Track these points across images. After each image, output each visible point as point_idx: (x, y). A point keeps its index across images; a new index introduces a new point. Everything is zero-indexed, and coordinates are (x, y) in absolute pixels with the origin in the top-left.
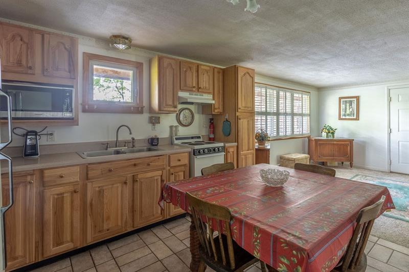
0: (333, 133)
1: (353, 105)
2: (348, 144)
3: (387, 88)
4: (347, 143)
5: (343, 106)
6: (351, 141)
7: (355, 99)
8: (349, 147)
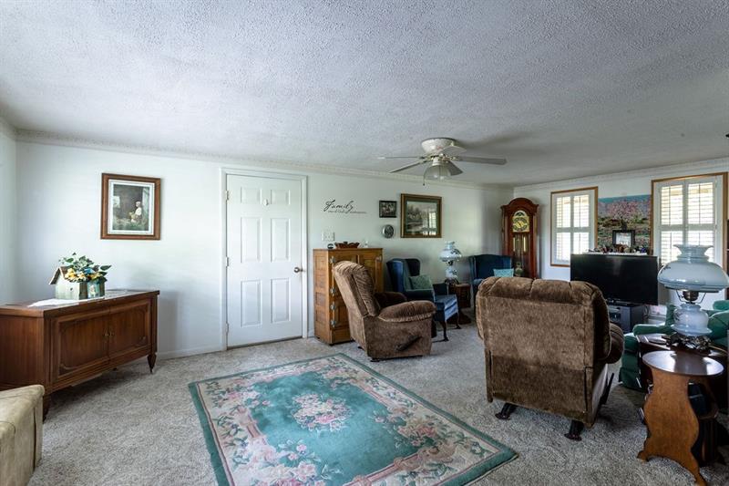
0: (101, 281)
1: (144, 200)
2: (146, 306)
3: (222, 172)
4: (144, 303)
5: (114, 200)
6: (152, 297)
7: (151, 186)
8: (148, 314)
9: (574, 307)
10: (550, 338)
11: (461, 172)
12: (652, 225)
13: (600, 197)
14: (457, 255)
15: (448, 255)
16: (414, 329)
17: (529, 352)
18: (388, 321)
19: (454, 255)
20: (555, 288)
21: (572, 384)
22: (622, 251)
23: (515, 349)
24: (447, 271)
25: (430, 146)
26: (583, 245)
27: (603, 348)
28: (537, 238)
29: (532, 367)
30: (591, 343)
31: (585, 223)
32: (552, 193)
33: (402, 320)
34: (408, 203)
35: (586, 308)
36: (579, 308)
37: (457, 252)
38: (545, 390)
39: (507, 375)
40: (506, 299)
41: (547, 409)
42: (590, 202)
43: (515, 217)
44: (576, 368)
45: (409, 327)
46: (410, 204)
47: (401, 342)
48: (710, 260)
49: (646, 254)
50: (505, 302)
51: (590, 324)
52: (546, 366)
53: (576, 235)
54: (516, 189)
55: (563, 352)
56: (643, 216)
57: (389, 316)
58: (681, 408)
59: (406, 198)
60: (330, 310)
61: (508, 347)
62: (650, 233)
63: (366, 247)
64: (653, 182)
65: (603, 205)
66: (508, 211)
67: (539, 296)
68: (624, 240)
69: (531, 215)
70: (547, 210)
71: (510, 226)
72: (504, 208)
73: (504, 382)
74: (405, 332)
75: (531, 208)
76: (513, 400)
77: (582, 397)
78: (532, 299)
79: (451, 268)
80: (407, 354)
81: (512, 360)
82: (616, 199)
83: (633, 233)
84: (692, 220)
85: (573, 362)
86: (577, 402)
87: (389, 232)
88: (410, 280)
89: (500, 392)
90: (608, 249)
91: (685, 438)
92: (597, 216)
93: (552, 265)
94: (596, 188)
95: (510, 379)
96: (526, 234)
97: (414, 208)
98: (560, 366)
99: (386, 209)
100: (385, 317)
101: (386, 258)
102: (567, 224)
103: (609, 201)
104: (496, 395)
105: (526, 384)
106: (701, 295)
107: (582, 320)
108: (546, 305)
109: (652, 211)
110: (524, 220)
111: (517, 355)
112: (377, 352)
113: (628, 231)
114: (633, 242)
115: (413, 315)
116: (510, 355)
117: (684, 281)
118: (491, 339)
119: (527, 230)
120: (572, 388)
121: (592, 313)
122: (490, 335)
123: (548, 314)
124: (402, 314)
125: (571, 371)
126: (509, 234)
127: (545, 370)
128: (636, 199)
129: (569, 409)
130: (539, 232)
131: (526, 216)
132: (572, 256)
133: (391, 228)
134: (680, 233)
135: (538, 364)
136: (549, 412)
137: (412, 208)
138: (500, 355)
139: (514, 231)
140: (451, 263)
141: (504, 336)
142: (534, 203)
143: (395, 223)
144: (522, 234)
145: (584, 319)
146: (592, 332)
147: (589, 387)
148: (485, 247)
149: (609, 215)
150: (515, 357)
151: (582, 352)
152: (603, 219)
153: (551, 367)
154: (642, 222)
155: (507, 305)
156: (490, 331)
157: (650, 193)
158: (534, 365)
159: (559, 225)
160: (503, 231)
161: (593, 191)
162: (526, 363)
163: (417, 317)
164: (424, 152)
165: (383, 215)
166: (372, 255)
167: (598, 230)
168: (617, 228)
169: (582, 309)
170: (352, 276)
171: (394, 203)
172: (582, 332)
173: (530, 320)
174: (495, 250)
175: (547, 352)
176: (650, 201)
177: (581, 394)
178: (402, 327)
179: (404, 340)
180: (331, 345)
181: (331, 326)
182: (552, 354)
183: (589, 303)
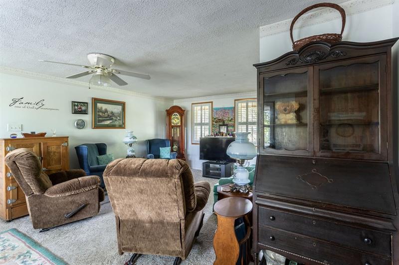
9: (168, 179)
10: (157, 202)
11: (127, 84)
12: (235, 122)
13: (214, 107)
14: (135, 140)
15: (128, 140)
16: (82, 199)
17: (145, 214)
18: (54, 196)
19: (132, 140)
20: (157, 166)
21: (173, 233)
22: (223, 135)
23: (135, 214)
24: (128, 151)
25: (93, 59)
26: (207, 133)
27: (191, 204)
28: (185, 129)
29: (147, 224)
30: (181, 203)
31: (207, 121)
32: (192, 104)
33: (67, 194)
34: (98, 104)
35: (176, 180)
36: (171, 180)
37: (134, 138)
38: (156, 240)
39: (131, 233)
40: (123, 177)
41: (158, 253)
42: (209, 110)
43: (173, 117)
44: (175, 221)
45: (77, 198)
46: (99, 105)
47: (70, 211)
48: (250, 141)
49: (232, 137)
50: (122, 179)
51: (179, 191)
52: (156, 223)
53: (203, 127)
54: (175, 101)
55: (166, 211)
56: (232, 117)
57: (56, 193)
58: (231, 238)
59: (96, 101)
60: (7, 191)
61: (130, 213)
62: (234, 126)
63: (55, 136)
64: (235, 100)
65: (215, 111)
66: (170, 112)
67: (145, 174)
68: (224, 130)
69: (181, 116)
70: (190, 113)
71: (170, 123)
72: (167, 111)
73: (130, 239)
74: (73, 202)
75: (181, 111)
76: (136, 251)
77: (179, 241)
78: (141, 176)
79: (131, 149)
80: (75, 219)
81: (134, 221)
82: (220, 108)
83: (227, 125)
84: (250, 120)
85: (173, 217)
86: (176, 245)
87: (81, 125)
88: (97, 158)
89: (127, 246)
90: (217, 135)
91: (233, 258)
92: (212, 118)
93: (192, 144)
94: (212, 102)
95: (133, 236)
96: (179, 126)
97: (103, 109)
98: (165, 221)
99: (78, 108)
100: (51, 193)
101: (72, 143)
102: (199, 121)
103: (217, 109)
104: (124, 249)
105: (144, 238)
106: (246, 161)
107: (174, 189)
108: (151, 180)
109: (235, 115)
110: (178, 119)
111: (137, 218)
112: (44, 224)
113: (226, 125)
114: (227, 131)
115: (78, 189)
116: (132, 218)
117: (238, 154)
118: (117, 208)
119: (179, 124)
120: (172, 236)
121: (180, 183)
122: (117, 205)
123: (152, 186)
124: (68, 189)
125: (172, 223)
126: (170, 127)
127: (156, 225)
128: (229, 109)
129: (171, 250)
130: (186, 125)
131: (179, 116)
132: (201, 138)
133: (83, 121)
134: (245, 127)
135: (151, 222)
136: (160, 254)
137: (101, 108)
138: (126, 219)
139: (173, 125)
140: (131, 145)
141: (126, 205)
142: (183, 109)
143: (88, 118)
144: (177, 126)
145: (175, 188)
146: (181, 196)
147: (183, 232)
148: (156, 134)
149: (217, 117)
150: (135, 218)
151: (177, 210)
152: (215, 119)
153: (159, 222)
154: (231, 121)
155: (124, 182)
156: (116, 202)
157: (234, 106)
158: (149, 223)
159: (195, 122)
160: (167, 125)
161: (211, 104)
162: (143, 222)
163: (82, 190)
164: (90, 63)
165: (76, 112)
166: (58, 142)
167: (213, 124)
168: (221, 123)
169: (173, 181)
170: (14, 162)
171: (86, 104)
172: (175, 197)
173: (141, 192)
174: (163, 136)
175: (156, 213)
176: (234, 109)
177: (178, 239)
178: (70, 199)
179: (73, 208)
180: (10, 221)
181: (7, 204)
182: (159, 214)
183: (177, 176)
